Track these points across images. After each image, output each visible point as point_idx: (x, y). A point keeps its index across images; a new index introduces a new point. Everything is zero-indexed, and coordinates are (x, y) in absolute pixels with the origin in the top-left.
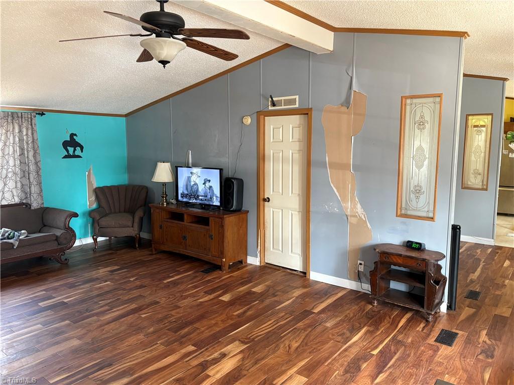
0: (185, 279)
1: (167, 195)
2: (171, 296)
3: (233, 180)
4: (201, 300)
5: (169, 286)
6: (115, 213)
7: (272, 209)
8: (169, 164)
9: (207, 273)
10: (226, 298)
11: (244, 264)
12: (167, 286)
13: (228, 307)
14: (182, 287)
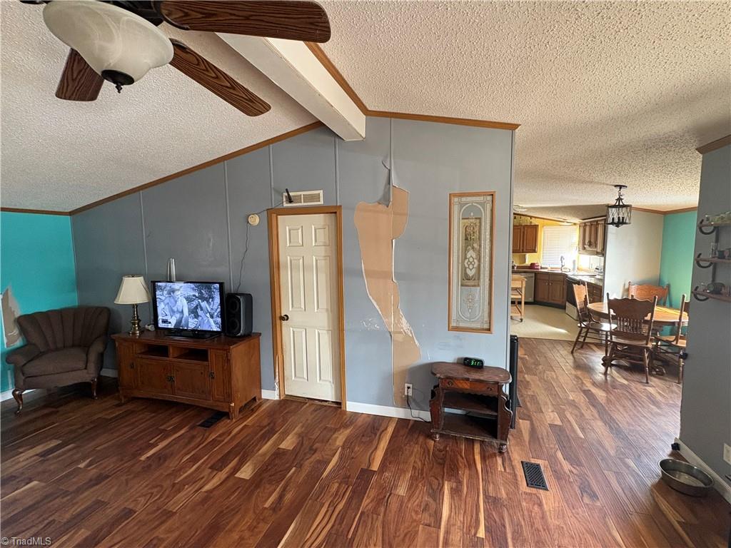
0: (177, 447)
1: (140, 321)
2: (155, 490)
3: (239, 297)
4: (207, 488)
5: (150, 465)
6: (57, 349)
7: (291, 329)
8: (142, 278)
9: (208, 427)
10: (246, 473)
11: (258, 402)
12: (147, 468)
13: (252, 492)
14: (172, 464)
